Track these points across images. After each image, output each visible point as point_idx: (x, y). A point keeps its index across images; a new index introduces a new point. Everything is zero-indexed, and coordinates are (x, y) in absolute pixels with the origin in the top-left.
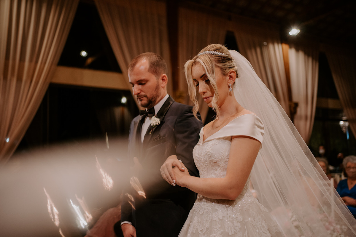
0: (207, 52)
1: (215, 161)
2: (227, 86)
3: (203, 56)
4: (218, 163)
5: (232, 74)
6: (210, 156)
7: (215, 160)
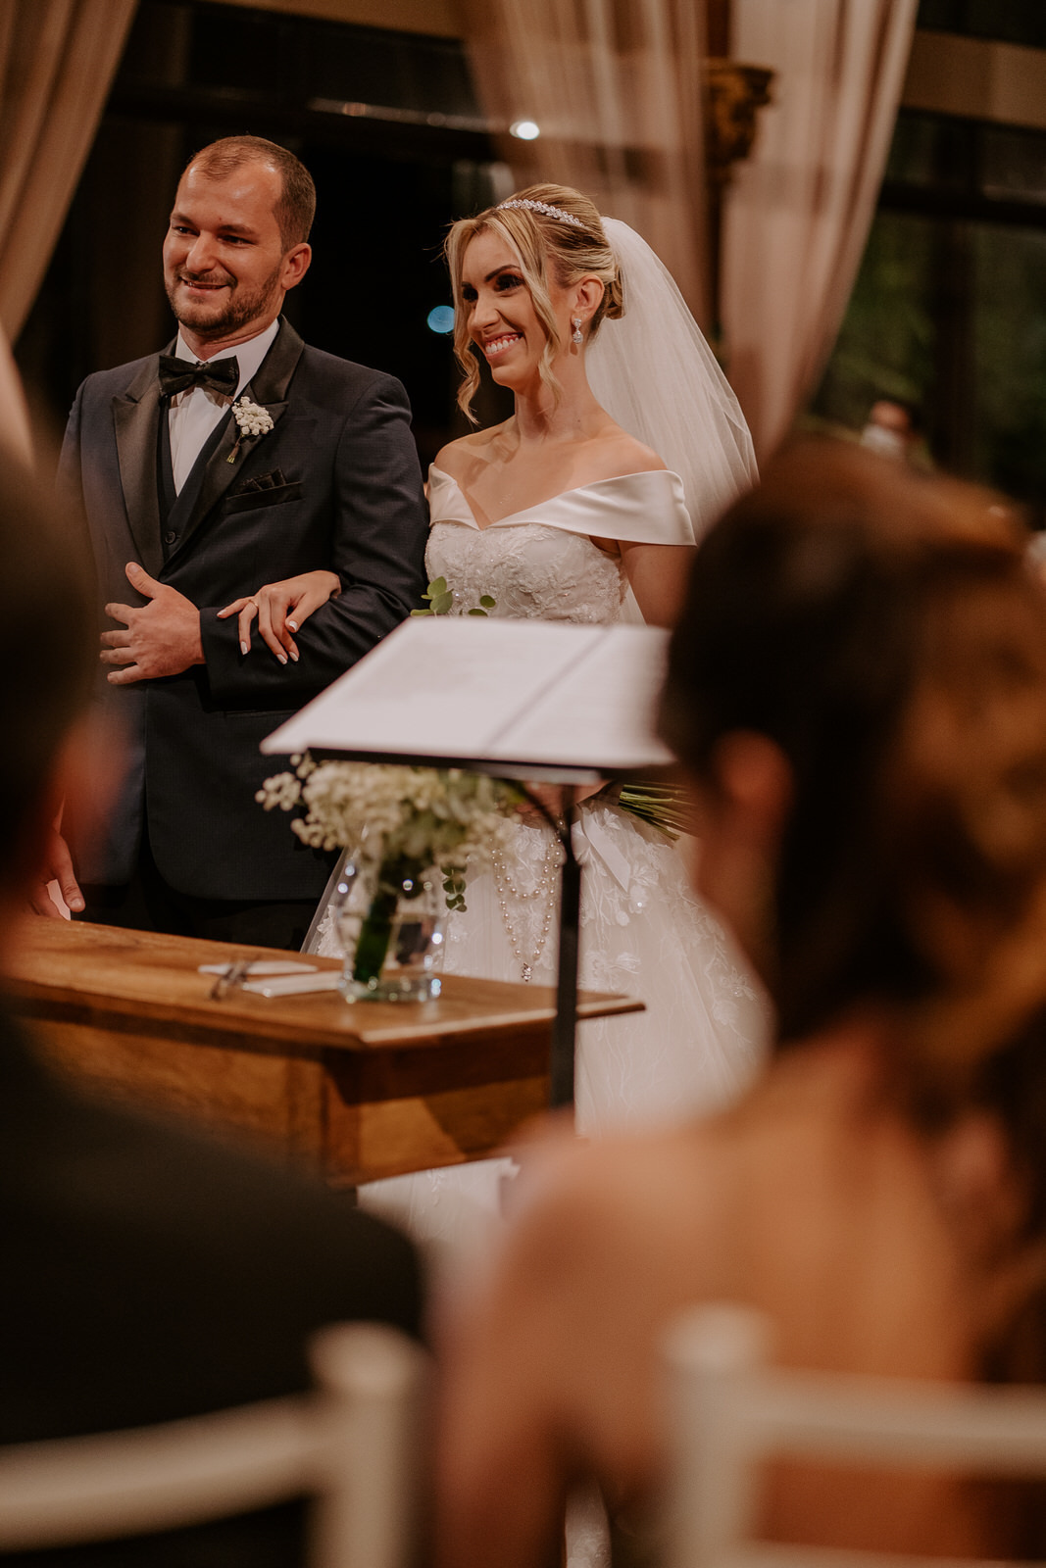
0: (528, 204)
1: (527, 591)
2: (569, 324)
3: (510, 212)
4: (535, 596)
5: (591, 289)
6: (515, 573)
7: (530, 588)
